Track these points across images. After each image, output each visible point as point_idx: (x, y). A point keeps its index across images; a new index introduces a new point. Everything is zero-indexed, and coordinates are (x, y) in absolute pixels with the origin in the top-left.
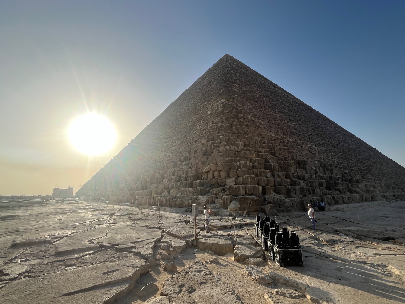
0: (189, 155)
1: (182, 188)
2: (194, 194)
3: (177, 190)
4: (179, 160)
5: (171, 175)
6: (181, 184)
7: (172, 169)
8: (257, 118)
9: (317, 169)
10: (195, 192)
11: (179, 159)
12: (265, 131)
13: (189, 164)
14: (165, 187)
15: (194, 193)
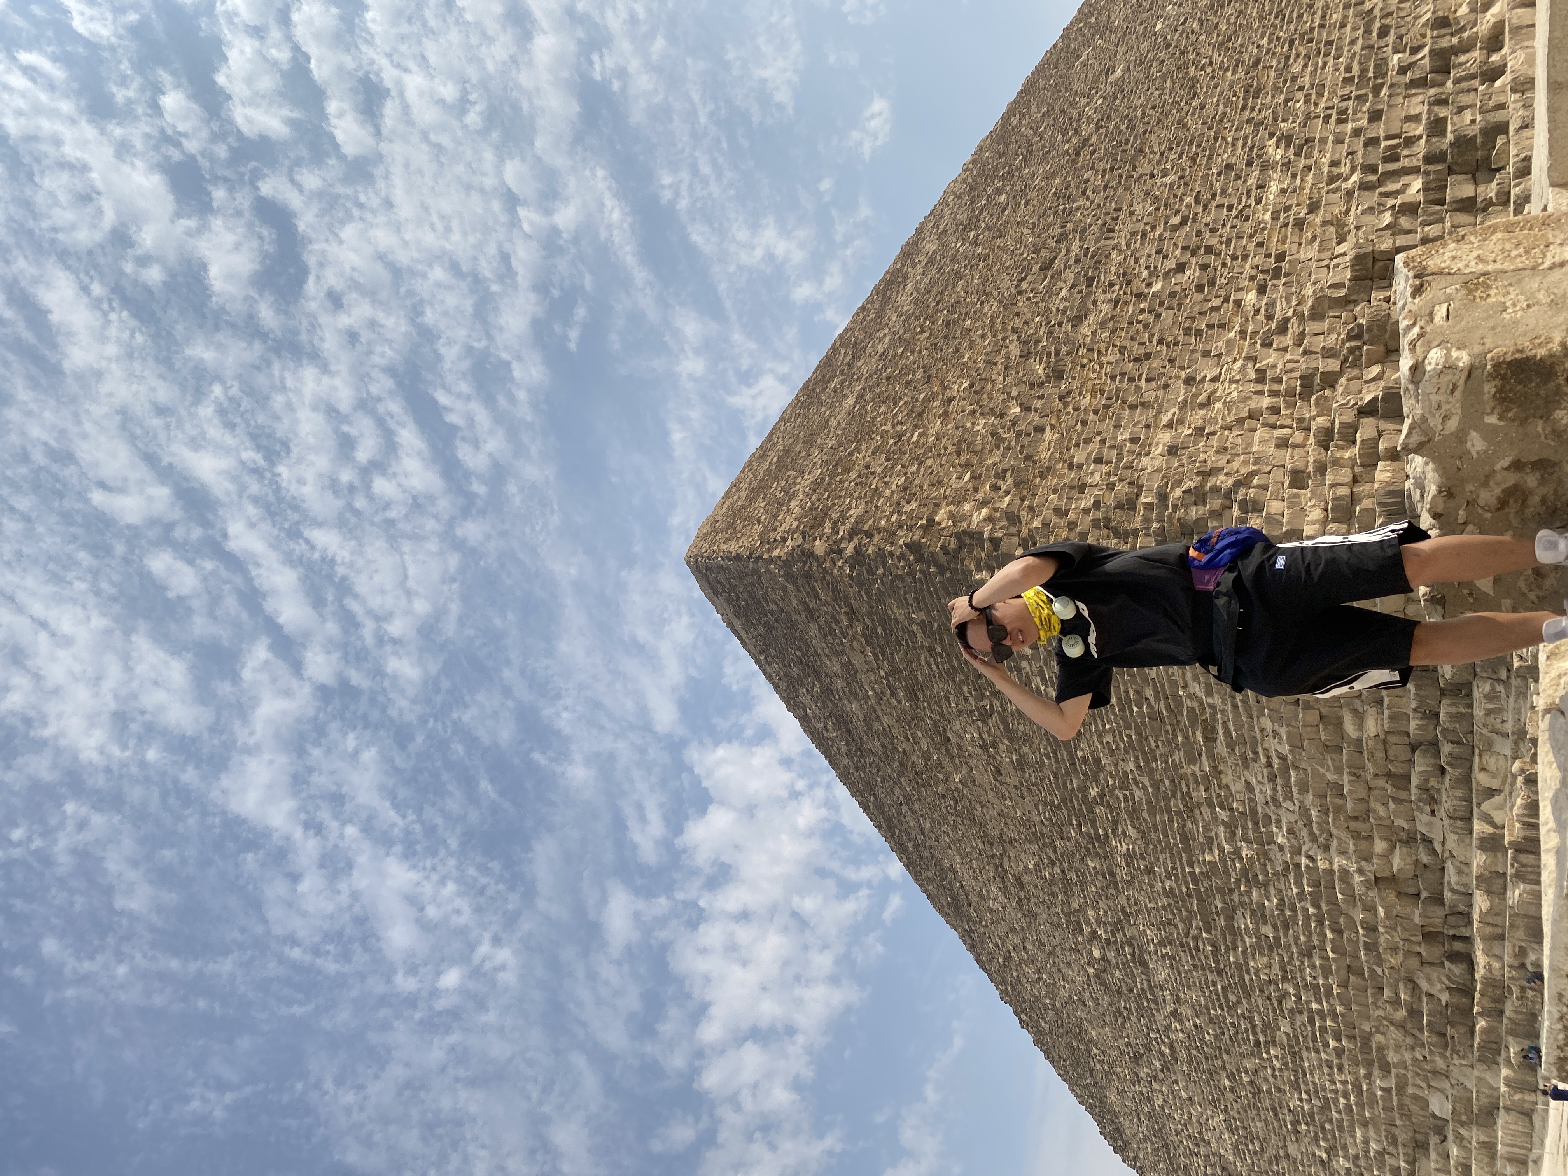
0: (1312, 708)
1: (1472, 732)
2: (1504, 677)
3: (1480, 755)
4: (1333, 755)
5: (1403, 795)
6: (1455, 739)
7: (1376, 788)
8: (1147, 434)
10: (1494, 677)
11: (1328, 756)
13: (1355, 712)
14: (1461, 819)
15: (1499, 681)
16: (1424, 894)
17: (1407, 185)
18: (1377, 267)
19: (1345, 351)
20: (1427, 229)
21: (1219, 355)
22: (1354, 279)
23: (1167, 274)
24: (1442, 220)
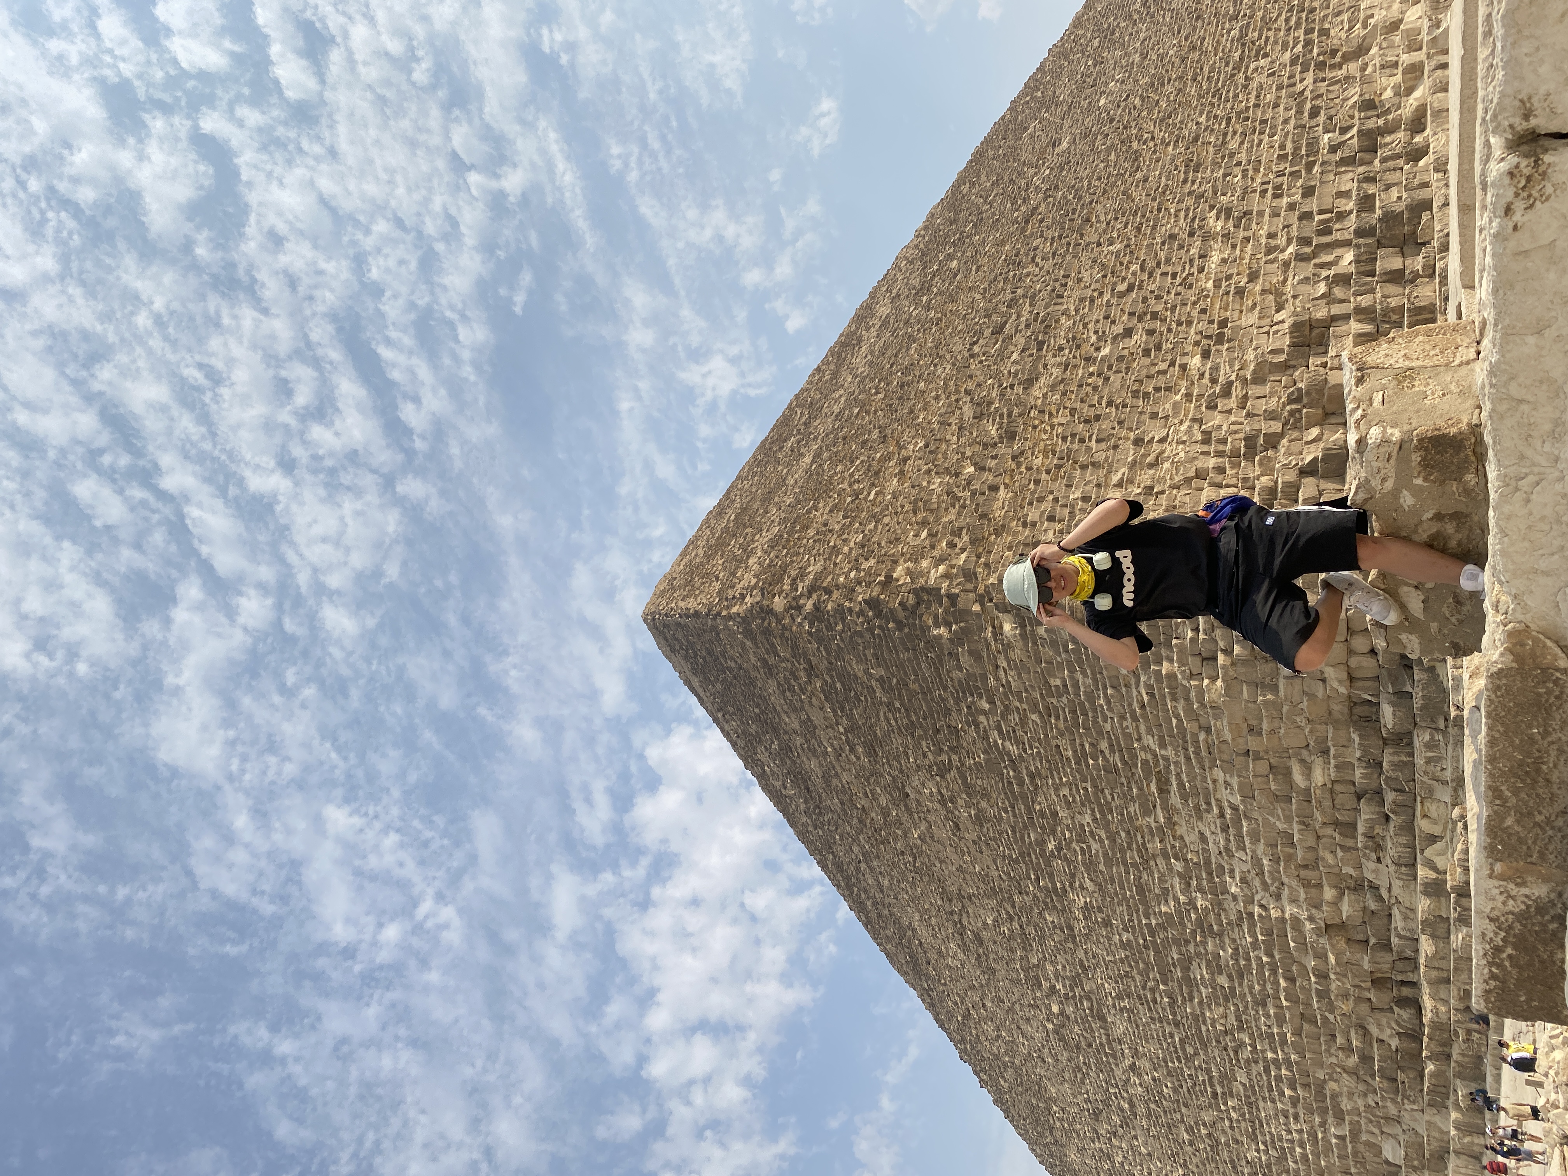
0: (1262, 759)
1: (1414, 780)
2: (1442, 726)
3: (1422, 802)
4: (1283, 805)
5: (1350, 843)
6: (1398, 787)
7: (1324, 836)
8: (1098, 493)
9: (1324, 273)
10: (1433, 726)
11: (1277, 806)
12: (1166, 465)
13: (1302, 761)
14: (1406, 866)
15: (1437, 730)
16: (1372, 941)
17: (1339, 257)
18: (1313, 334)
19: (1286, 414)
20: (1359, 298)
21: (1166, 417)
22: (1292, 345)
23: (1115, 338)
24: (1373, 291)
